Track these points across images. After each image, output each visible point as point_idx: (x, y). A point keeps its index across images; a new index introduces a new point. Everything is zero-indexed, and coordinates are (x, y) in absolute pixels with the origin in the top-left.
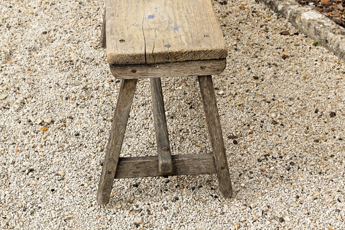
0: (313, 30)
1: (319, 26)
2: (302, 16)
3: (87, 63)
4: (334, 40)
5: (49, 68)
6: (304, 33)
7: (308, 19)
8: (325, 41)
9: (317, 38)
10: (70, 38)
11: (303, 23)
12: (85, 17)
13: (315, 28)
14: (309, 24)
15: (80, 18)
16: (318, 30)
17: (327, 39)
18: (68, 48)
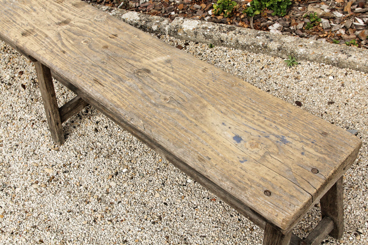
0: (202, 36)
1: (207, 32)
2: (183, 28)
3: (69, 171)
4: (230, 38)
5: (41, 198)
6: (192, 41)
7: (191, 29)
8: (220, 41)
9: (210, 41)
10: (23, 153)
11: (188, 34)
12: (10, 121)
13: (203, 34)
14: (196, 33)
15: (6, 126)
16: (208, 35)
17: (222, 39)
18: (33, 164)
